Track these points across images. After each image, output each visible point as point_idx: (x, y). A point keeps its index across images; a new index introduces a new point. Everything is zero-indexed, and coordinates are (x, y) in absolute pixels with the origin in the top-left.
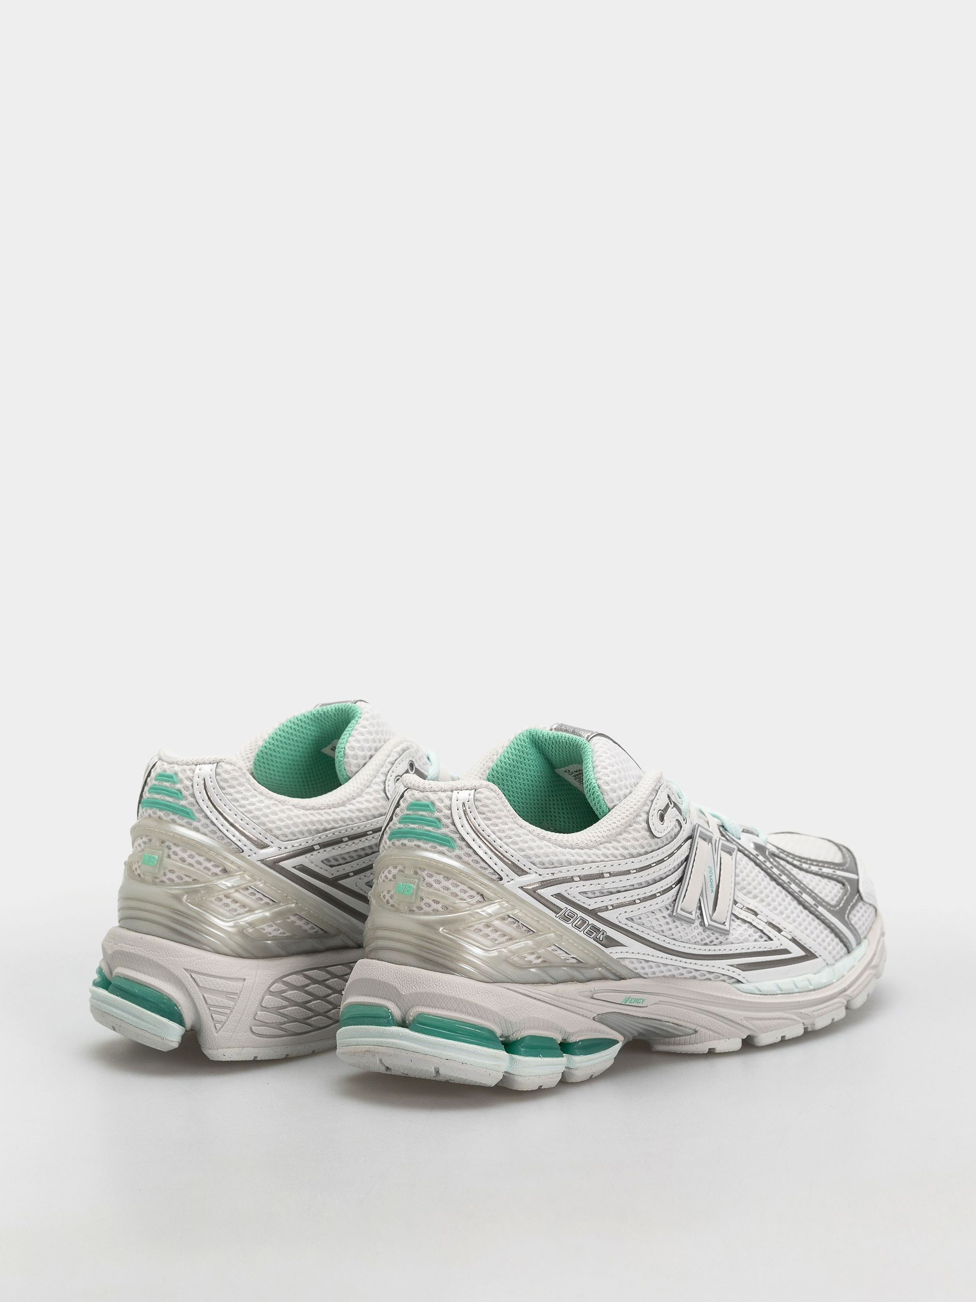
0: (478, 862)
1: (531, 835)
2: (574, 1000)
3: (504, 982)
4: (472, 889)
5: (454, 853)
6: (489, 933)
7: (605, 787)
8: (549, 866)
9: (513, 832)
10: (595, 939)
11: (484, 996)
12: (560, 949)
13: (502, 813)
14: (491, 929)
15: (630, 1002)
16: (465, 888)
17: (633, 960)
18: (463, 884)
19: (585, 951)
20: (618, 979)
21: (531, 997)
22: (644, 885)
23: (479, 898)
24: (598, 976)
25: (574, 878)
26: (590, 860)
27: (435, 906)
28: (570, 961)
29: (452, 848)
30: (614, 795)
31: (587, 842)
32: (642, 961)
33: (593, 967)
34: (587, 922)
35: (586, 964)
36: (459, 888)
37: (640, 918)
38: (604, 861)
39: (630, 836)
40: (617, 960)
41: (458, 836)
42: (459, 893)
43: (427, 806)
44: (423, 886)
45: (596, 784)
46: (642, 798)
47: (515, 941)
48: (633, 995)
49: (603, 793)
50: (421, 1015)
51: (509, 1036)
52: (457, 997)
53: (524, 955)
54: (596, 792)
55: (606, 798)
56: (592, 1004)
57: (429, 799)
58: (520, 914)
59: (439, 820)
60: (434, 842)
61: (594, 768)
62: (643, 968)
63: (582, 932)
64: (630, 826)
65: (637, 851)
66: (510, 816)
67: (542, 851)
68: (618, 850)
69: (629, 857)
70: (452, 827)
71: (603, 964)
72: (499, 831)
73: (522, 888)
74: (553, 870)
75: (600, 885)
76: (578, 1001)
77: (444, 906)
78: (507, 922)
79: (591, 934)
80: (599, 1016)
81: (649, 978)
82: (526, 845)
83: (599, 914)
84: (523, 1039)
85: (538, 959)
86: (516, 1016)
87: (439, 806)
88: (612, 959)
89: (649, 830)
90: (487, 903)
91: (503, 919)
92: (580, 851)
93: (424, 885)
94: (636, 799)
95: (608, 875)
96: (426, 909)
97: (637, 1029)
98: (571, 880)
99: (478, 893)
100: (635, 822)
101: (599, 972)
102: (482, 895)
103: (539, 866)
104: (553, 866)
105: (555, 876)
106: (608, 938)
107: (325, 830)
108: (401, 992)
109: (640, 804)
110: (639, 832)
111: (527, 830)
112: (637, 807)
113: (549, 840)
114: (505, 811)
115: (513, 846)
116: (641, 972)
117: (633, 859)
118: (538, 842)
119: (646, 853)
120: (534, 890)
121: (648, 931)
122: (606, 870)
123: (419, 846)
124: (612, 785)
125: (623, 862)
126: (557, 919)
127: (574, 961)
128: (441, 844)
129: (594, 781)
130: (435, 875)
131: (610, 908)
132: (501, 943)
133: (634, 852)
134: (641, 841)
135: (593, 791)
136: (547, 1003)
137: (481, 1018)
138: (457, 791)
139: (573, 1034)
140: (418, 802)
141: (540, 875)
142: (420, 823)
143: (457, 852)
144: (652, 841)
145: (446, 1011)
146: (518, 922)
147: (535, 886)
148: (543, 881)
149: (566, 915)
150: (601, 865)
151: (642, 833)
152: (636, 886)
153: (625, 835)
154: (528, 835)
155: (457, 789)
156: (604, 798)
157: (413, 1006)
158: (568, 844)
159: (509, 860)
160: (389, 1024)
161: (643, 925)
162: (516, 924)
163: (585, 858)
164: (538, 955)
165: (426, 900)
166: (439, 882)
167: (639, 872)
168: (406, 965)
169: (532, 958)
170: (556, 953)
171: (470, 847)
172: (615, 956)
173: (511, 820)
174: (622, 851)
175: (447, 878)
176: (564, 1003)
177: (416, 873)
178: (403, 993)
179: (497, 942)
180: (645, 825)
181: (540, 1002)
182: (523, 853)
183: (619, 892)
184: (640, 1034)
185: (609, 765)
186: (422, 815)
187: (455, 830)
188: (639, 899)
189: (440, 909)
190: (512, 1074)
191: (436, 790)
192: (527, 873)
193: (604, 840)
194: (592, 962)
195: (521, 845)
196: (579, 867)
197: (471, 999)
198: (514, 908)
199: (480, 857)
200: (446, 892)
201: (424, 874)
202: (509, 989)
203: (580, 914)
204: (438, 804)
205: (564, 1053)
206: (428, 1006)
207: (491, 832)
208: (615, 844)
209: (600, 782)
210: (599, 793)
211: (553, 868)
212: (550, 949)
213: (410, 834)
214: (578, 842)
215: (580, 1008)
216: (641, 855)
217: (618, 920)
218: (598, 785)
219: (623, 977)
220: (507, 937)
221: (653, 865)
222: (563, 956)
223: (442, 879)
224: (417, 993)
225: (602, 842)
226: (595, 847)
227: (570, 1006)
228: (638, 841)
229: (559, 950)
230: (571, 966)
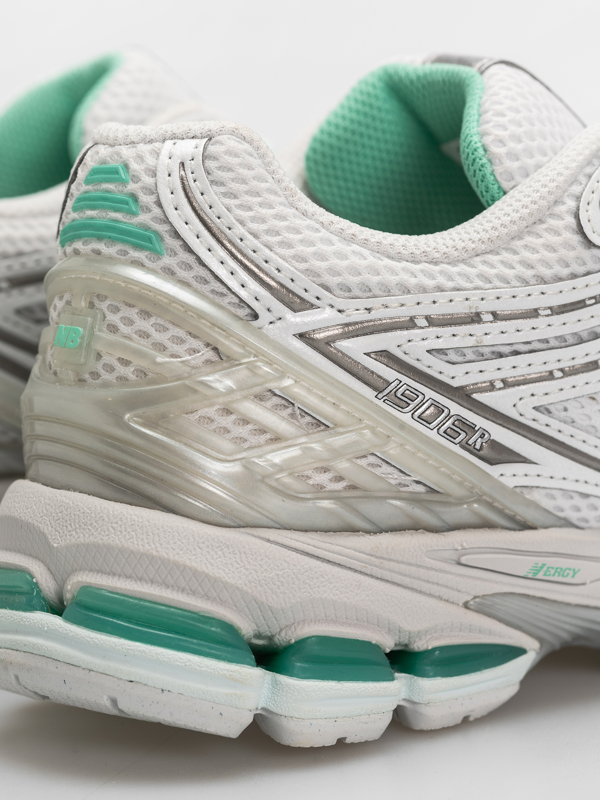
0: (206, 282)
1: (323, 230)
2: (419, 566)
3: (265, 527)
4: (195, 337)
5: (161, 263)
6: (230, 426)
7: (495, 149)
8: (360, 294)
9: (285, 223)
10: (465, 446)
11: (212, 553)
12: (387, 463)
13: (263, 185)
14: (233, 417)
15: (545, 575)
16: (181, 333)
17: (554, 492)
18: (177, 326)
19: (442, 469)
20: (517, 527)
21: (318, 558)
22: (571, 340)
23: (210, 354)
24: (472, 519)
25: (416, 320)
26: (450, 284)
27: (121, 370)
28: (410, 489)
29: (156, 254)
30: (513, 165)
31: (446, 250)
32: (574, 495)
33: (460, 501)
34: (446, 411)
35: (448, 495)
36: (169, 334)
37: (566, 410)
38: (482, 289)
39: (540, 241)
40: (518, 490)
41: (166, 227)
42: (168, 344)
43: (115, 171)
44: (100, 331)
45: (479, 145)
46: (567, 168)
47: (284, 444)
48: (551, 561)
49: (493, 161)
50: (86, 589)
51: (273, 636)
52: (154, 553)
53: (306, 473)
54: (478, 160)
55: (498, 170)
56: (460, 575)
57: (121, 157)
58: (297, 390)
59: (134, 197)
60: (123, 242)
61: (480, 115)
62: (577, 509)
63: (436, 430)
64: (541, 221)
65: (552, 271)
66: (280, 192)
67: (345, 263)
68: (514, 268)
69: (535, 283)
70: (156, 211)
71: (484, 497)
72: (253, 219)
73: (302, 336)
74: (369, 303)
75: (474, 338)
76: (427, 568)
77: (141, 371)
78: (269, 404)
79: (455, 435)
80: (477, 600)
81: (590, 528)
82: (311, 250)
83: (475, 396)
84: (302, 642)
85: (339, 481)
86: (281, 596)
87: (135, 171)
88: (503, 487)
89: (580, 230)
90: (225, 365)
91: (260, 398)
92: (432, 267)
93: (105, 329)
94: (555, 169)
95: (491, 317)
96: (106, 376)
97: (567, 627)
98: (411, 324)
99: (208, 345)
100: (551, 215)
101: (475, 513)
102: (215, 349)
103: (338, 292)
104: (369, 294)
105: (374, 315)
106: (495, 445)
107: (20, 254)
108: (52, 543)
109: (561, 179)
110: (559, 235)
111: (317, 221)
112: (555, 184)
113: (365, 243)
114: (271, 180)
115: (282, 251)
116: (573, 516)
117: (543, 287)
118: (339, 245)
119: (574, 276)
120: (329, 341)
121: (584, 436)
122: (483, 307)
123: (98, 253)
124: (512, 145)
125: (522, 291)
126: (380, 403)
127: (420, 489)
128: (137, 247)
129: (475, 138)
130: (123, 308)
131: (499, 384)
132: (255, 447)
133: (547, 273)
134: (563, 252)
135: (473, 157)
136: (356, 571)
137: (207, 597)
138: (173, 141)
139: (419, 634)
140: (103, 166)
141: (340, 311)
142: (103, 208)
143: (167, 260)
144: (587, 254)
145: (133, 582)
146: (293, 404)
147: (331, 333)
148: (347, 325)
149: (399, 394)
150: (474, 295)
151: (564, 236)
152: (553, 343)
153: (529, 240)
154: (317, 230)
155: (174, 137)
156: (493, 171)
157: (74, 571)
158: (406, 253)
159: (273, 279)
160: (30, 607)
161: (573, 422)
162: (289, 410)
163: (442, 280)
164: (336, 474)
165: (106, 359)
166: (129, 322)
167: (557, 314)
168: (69, 489)
169: (323, 479)
170: (378, 471)
171: (190, 250)
172: (510, 482)
173: (282, 199)
174: (521, 270)
175: (146, 314)
176: (395, 572)
177: (92, 305)
178: (55, 545)
179: (246, 445)
180: (571, 220)
181: (336, 569)
182: (303, 266)
183: (516, 353)
184: (577, 637)
185: (510, 109)
186: (107, 191)
187: (163, 217)
188: (562, 370)
189: (132, 377)
190: (277, 714)
191: (135, 140)
192: (312, 306)
193: (483, 247)
194: (457, 491)
195: (300, 249)
196: (426, 299)
197: (184, 559)
198: (282, 375)
199: (211, 271)
200: (142, 341)
201: (104, 306)
202: (268, 541)
203: (429, 393)
204: (134, 166)
205: (395, 672)
206: (100, 571)
207: (234, 221)
208: (506, 256)
209: (488, 140)
210: (484, 161)
211: (369, 297)
212: (363, 462)
213: (85, 229)
214: (428, 249)
215: (433, 583)
216: (561, 279)
217: (517, 411)
218: (483, 146)
219: (530, 524)
220: (268, 436)
221: (588, 302)
222: (395, 478)
223: (136, 316)
224: (78, 545)
225: (479, 252)
226: (464, 261)
227: (408, 579)
228: (555, 251)
229: (385, 466)
230: (413, 499)
